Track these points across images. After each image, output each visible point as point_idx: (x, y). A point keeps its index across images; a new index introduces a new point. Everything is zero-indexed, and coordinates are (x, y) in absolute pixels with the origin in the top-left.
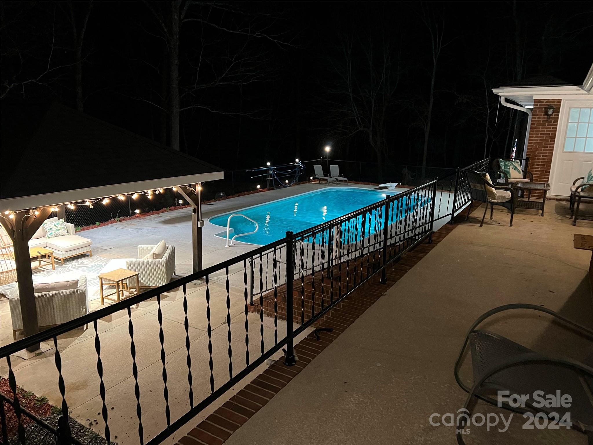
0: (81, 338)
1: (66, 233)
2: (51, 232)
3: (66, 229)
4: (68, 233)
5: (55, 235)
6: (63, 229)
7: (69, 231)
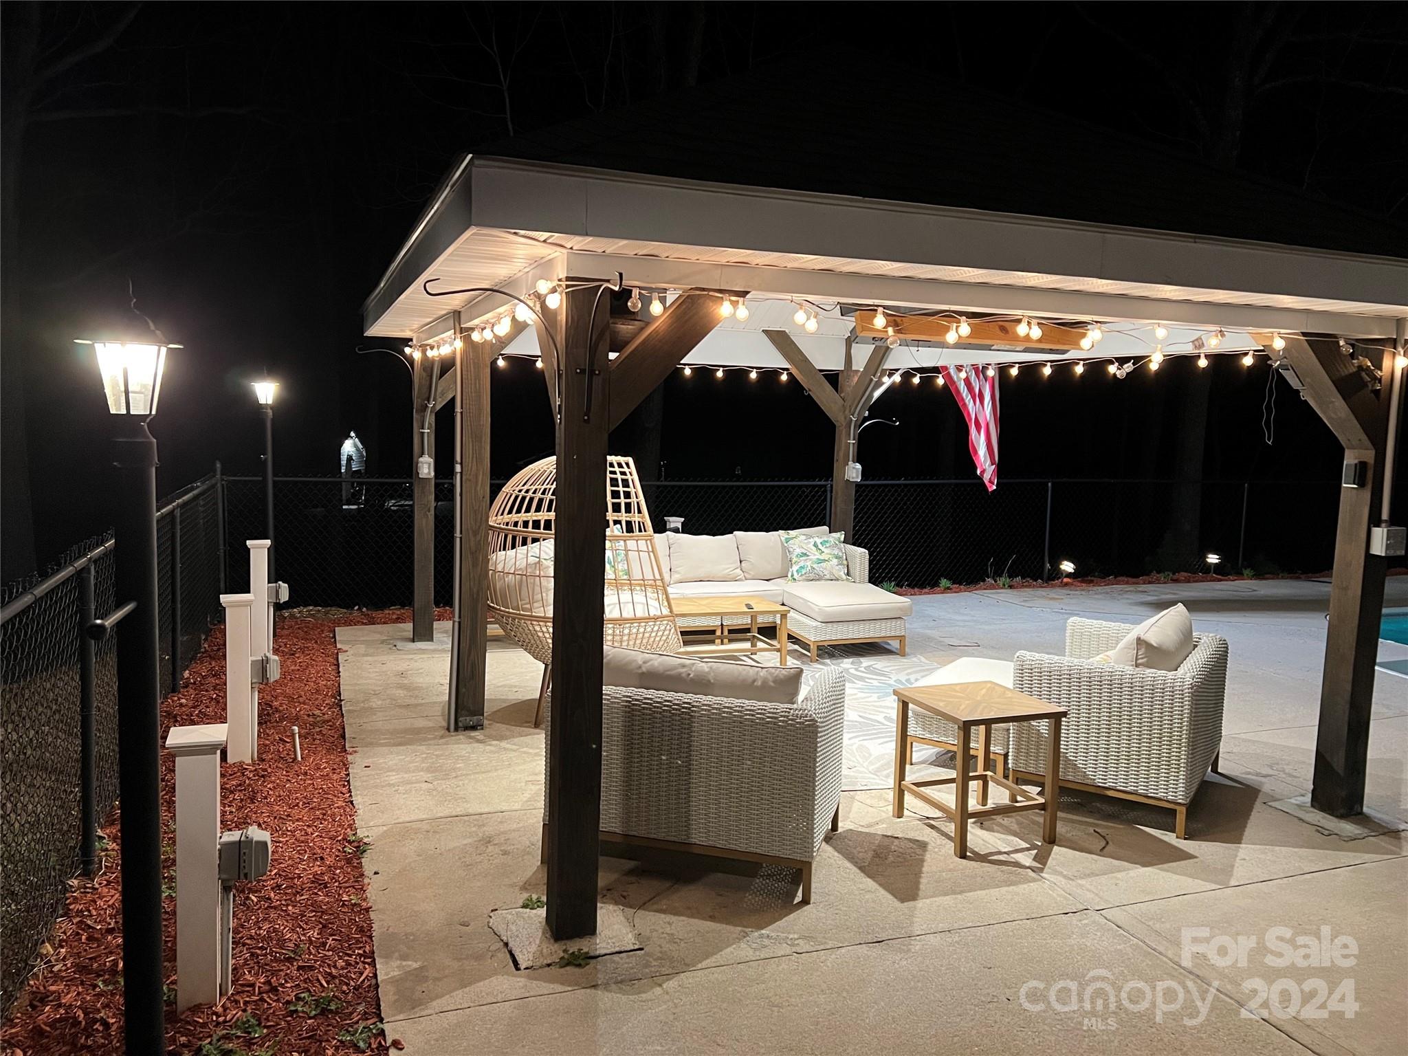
0: (766, 942)
1: (842, 573)
2: (802, 564)
3: (845, 562)
4: (848, 574)
5: (812, 576)
6: (835, 561)
7: (851, 570)
